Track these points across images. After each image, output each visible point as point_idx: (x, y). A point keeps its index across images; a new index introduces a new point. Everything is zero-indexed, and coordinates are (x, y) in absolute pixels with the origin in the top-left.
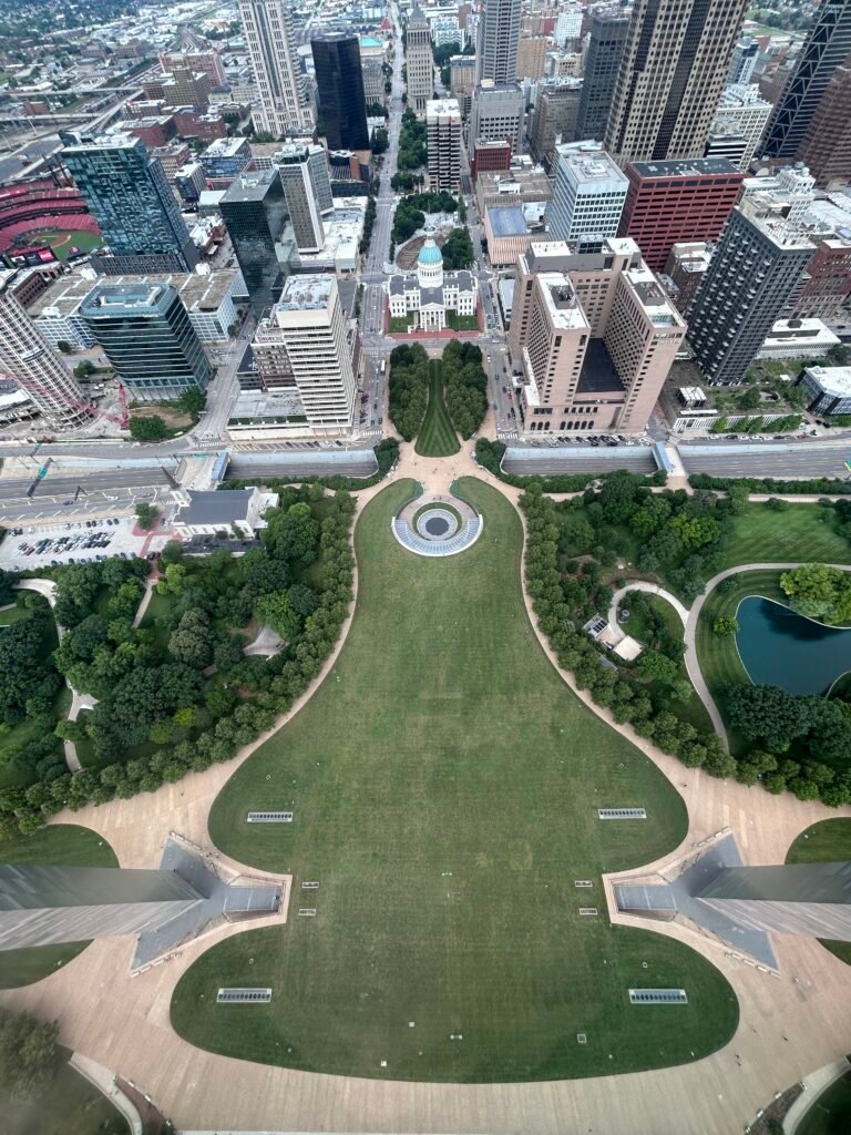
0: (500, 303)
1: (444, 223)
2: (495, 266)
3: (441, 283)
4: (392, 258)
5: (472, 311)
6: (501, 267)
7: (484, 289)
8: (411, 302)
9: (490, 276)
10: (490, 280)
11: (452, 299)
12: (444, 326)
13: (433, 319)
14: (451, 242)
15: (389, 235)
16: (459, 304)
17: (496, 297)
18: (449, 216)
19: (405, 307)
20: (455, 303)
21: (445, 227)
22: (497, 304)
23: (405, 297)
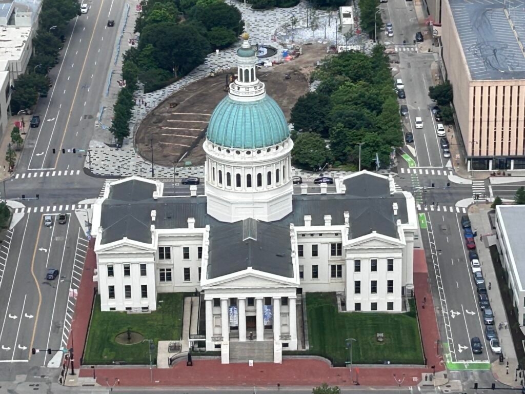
0: (503, 276)
1: (306, 35)
2: (480, 163)
3: (287, 208)
4: (120, 131)
5: (396, 298)
6: (502, 164)
7: (440, 230)
8: (177, 263)
9: (466, 192)
10: (463, 204)
11: (325, 260)
12: (294, 345)
13: (251, 322)
14: (327, 89)
15: (117, 65)
16: (351, 275)
17: (485, 255)
18: (323, 16)
19: (151, 280)
20: (337, 271)
21: (308, 46)
22: (491, 278)
23: (154, 246)
